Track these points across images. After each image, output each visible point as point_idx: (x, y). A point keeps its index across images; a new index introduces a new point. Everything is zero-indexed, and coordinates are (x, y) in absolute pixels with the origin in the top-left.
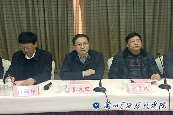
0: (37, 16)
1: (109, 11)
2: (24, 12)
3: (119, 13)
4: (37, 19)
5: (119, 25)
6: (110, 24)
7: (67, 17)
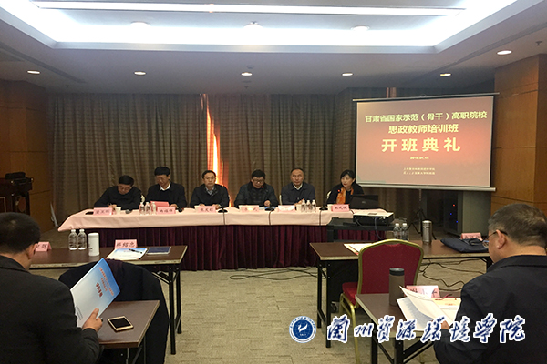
0: (162, 148)
1: (250, 143)
2: (146, 144)
3: (262, 145)
4: (162, 152)
5: (263, 160)
6: (251, 159)
7: (199, 150)
